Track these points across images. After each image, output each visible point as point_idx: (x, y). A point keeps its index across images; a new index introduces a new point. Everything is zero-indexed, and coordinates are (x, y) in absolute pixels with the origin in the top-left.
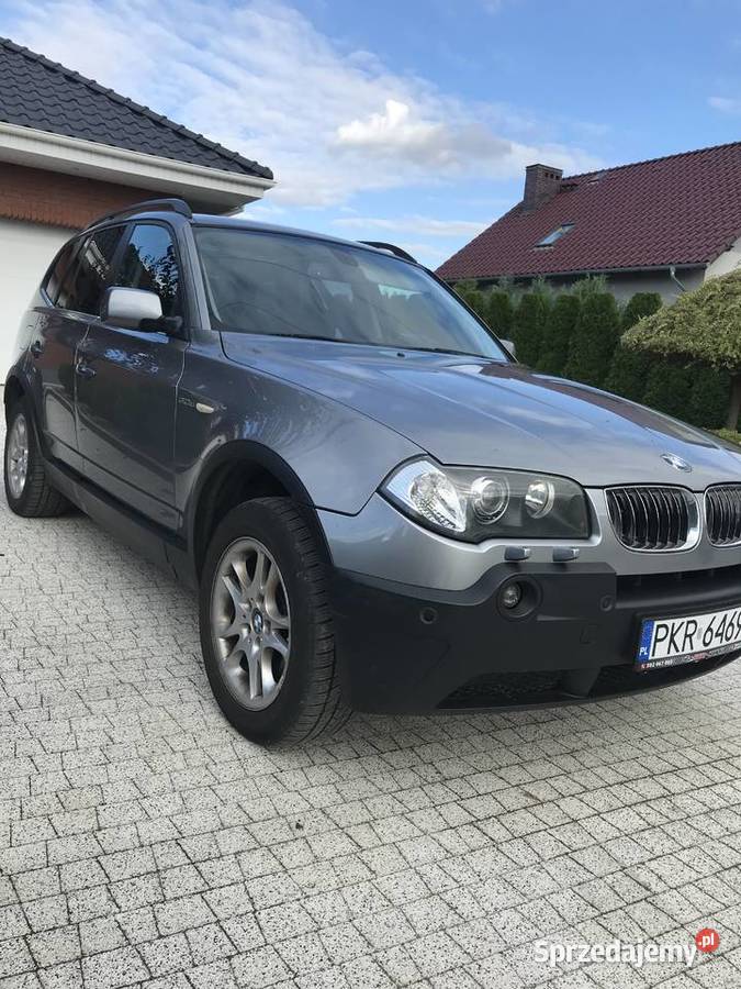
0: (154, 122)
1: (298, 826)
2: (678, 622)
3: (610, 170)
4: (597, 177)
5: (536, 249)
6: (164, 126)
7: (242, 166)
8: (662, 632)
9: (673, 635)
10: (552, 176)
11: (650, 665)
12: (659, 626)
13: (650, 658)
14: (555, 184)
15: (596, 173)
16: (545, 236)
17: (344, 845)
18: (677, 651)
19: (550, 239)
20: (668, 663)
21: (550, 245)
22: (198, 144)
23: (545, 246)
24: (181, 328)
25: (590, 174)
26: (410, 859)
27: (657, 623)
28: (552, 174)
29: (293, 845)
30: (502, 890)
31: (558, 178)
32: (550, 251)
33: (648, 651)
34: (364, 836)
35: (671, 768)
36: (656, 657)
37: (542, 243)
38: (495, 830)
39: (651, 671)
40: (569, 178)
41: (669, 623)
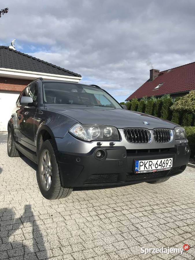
0: (53, 66)
1: (52, 216)
2: (146, 161)
3: (172, 69)
4: (169, 71)
5: (154, 90)
6: (55, 67)
7: (73, 75)
8: (141, 164)
9: (145, 165)
10: (157, 72)
11: (139, 172)
12: (140, 162)
13: (139, 170)
14: (158, 74)
15: (168, 70)
16: (156, 87)
17: (62, 219)
18: (147, 169)
19: (157, 87)
20: (144, 172)
21: (157, 89)
22: (63, 71)
23: (156, 89)
24: (37, 104)
25: (167, 70)
26: (77, 222)
27: (140, 161)
28: (157, 71)
29: (49, 219)
30: (98, 228)
31: (158, 72)
32: (157, 90)
33: (138, 168)
34: (67, 218)
35: (156, 204)
36: (140, 170)
37: (155, 88)
38: (102, 217)
39: (140, 174)
40: (162, 72)
41: (143, 161)
